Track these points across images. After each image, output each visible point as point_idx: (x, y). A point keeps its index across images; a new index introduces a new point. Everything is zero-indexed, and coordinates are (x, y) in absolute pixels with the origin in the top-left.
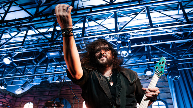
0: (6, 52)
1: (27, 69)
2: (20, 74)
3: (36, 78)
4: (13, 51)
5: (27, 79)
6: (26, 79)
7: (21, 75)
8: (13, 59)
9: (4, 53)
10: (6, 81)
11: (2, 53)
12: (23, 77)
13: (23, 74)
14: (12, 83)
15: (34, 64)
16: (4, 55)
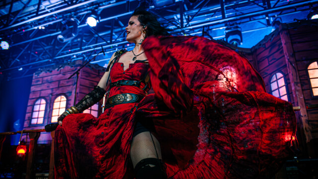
0: (86, 9)
1: (114, 34)
2: (107, 42)
3: (129, 46)
4: (97, 5)
5: (117, 49)
6: (115, 49)
7: (108, 44)
8: (100, 18)
9: (83, 10)
10: (86, 56)
11: (80, 11)
12: (110, 48)
13: (111, 43)
14: (94, 59)
15: (122, 27)
16: (83, 15)
